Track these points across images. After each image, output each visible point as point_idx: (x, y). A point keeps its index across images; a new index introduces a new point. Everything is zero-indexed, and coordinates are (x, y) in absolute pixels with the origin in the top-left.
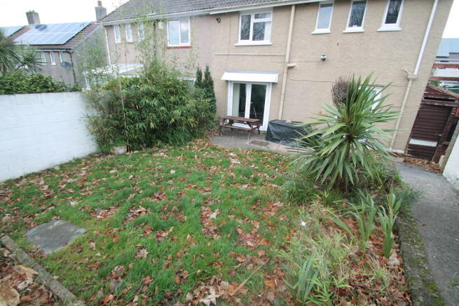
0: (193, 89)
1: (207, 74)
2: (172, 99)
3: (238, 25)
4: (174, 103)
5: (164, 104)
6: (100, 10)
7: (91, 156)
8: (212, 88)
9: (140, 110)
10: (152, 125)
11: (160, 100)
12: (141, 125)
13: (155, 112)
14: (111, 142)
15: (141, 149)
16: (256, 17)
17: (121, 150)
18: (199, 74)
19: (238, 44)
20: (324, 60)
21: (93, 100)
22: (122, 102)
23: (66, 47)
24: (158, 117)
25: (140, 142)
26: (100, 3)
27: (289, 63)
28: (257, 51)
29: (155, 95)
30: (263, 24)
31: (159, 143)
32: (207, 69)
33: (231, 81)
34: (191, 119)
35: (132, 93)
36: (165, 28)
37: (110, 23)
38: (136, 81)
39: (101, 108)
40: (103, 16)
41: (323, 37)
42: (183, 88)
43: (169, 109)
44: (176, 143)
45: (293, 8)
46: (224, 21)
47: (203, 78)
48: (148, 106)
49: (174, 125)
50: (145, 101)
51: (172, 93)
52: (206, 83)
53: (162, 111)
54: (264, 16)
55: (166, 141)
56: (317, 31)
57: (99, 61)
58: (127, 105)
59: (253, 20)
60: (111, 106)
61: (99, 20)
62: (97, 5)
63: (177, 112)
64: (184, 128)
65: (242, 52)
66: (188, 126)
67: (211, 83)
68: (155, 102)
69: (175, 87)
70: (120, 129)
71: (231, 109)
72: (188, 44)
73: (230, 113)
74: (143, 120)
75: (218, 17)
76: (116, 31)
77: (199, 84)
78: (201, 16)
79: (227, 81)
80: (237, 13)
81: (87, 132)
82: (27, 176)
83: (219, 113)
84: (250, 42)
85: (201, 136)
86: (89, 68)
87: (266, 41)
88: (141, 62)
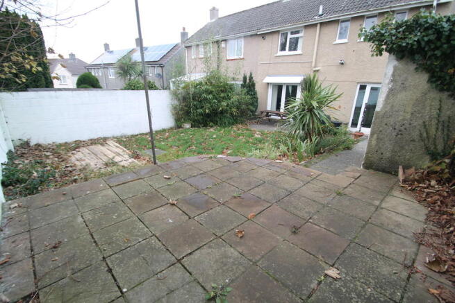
0: (238, 89)
1: (251, 78)
2: (222, 95)
3: (278, 40)
4: (223, 98)
5: (216, 99)
6: (184, 34)
7: (171, 129)
8: (254, 88)
9: (200, 102)
10: (207, 111)
11: (214, 95)
12: (201, 111)
13: (210, 103)
14: (183, 120)
15: (199, 127)
16: (292, 33)
17: (187, 126)
18: (245, 78)
19: (278, 55)
20: (342, 64)
21: (175, 94)
22: (191, 96)
23: (160, 63)
24: (212, 106)
25: (200, 123)
26: (184, 29)
27: (315, 67)
28: (290, 60)
29: (211, 92)
30: (297, 39)
31: (211, 124)
32: (251, 75)
33: (271, 83)
34: (234, 110)
35: (197, 91)
36: (226, 46)
37: (189, 45)
38: (201, 84)
39: (179, 100)
40: (186, 39)
41: (341, 46)
42: (231, 89)
43: (219, 102)
44: (223, 125)
45: (319, 26)
46: (268, 38)
47: (248, 81)
48: (206, 99)
49: (222, 112)
50: (205, 95)
51: (222, 91)
52: (249, 85)
53: (215, 103)
54: (297, 32)
55: (216, 123)
56: (338, 41)
57: (181, 72)
58: (194, 99)
59: (290, 36)
60: (184, 99)
61: (183, 42)
62: (182, 31)
63: (224, 104)
64: (228, 115)
65: (280, 60)
66: (232, 114)
67: (253, 85)
68: (211, 96)
69: (224, 87)
70: (188, 113)
71: (270, 105)
72: (242, 57)
73: (269, 108)
74: (202, 107)
75: (263, 36)
76: (193, 50)
77: (243, 86)
78: (252, 36)
79: (268, 84)
80: (278, 32)
81: (170, 114)
82: (141, 134)
83: (260, 108)
84: (287, 52)
85: (242, 122)
86: (175, 77)
87: (299, 51)
88: (204, 72)
